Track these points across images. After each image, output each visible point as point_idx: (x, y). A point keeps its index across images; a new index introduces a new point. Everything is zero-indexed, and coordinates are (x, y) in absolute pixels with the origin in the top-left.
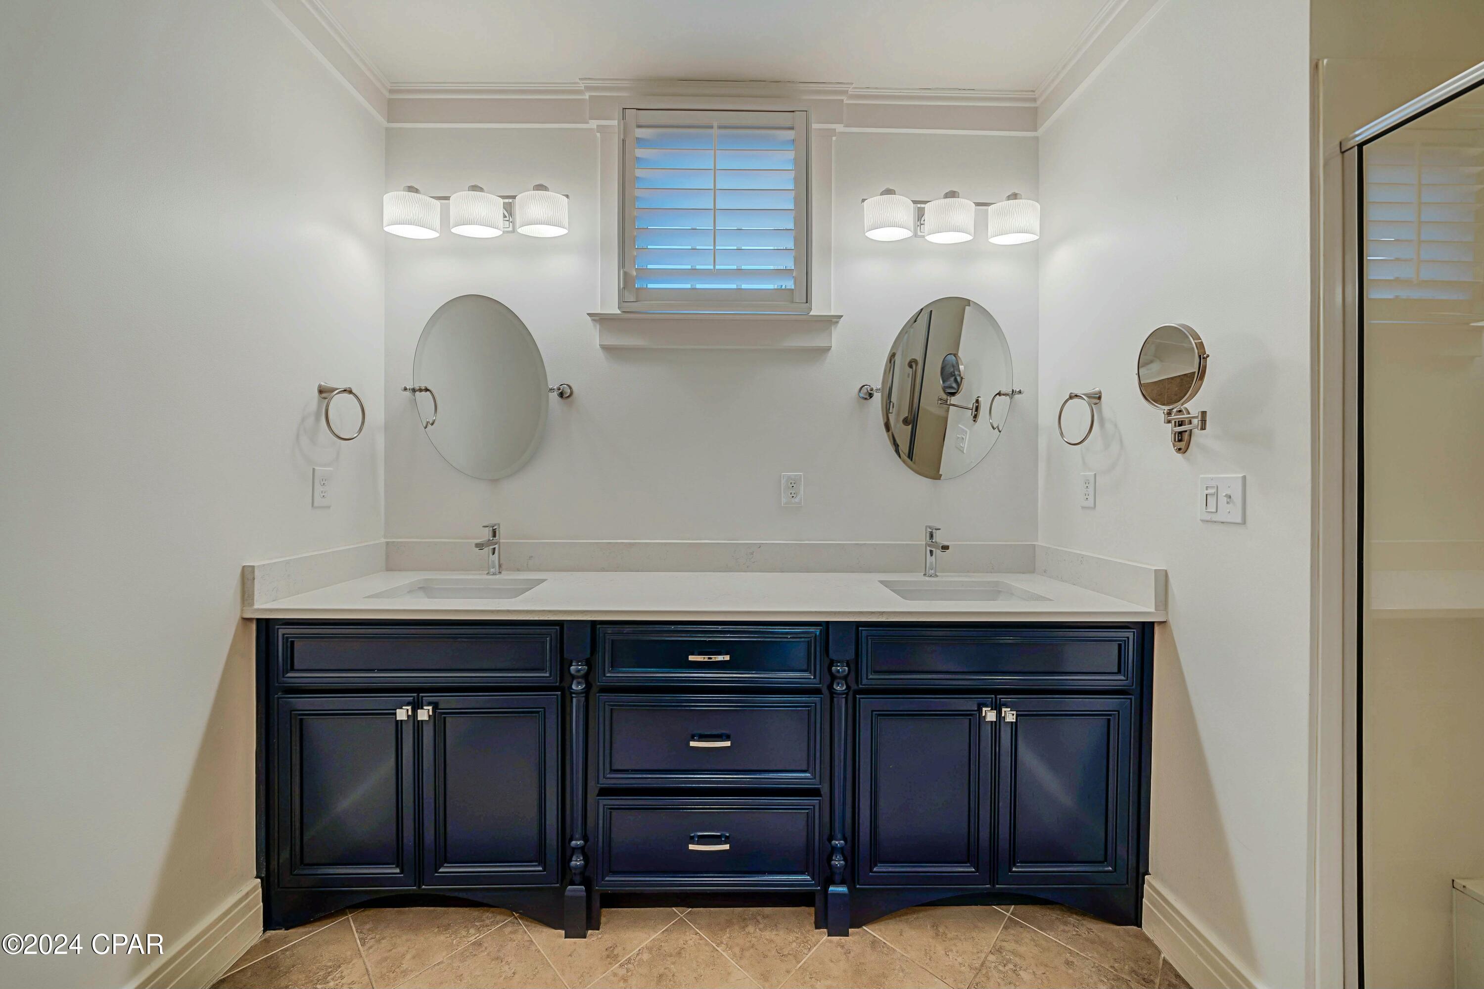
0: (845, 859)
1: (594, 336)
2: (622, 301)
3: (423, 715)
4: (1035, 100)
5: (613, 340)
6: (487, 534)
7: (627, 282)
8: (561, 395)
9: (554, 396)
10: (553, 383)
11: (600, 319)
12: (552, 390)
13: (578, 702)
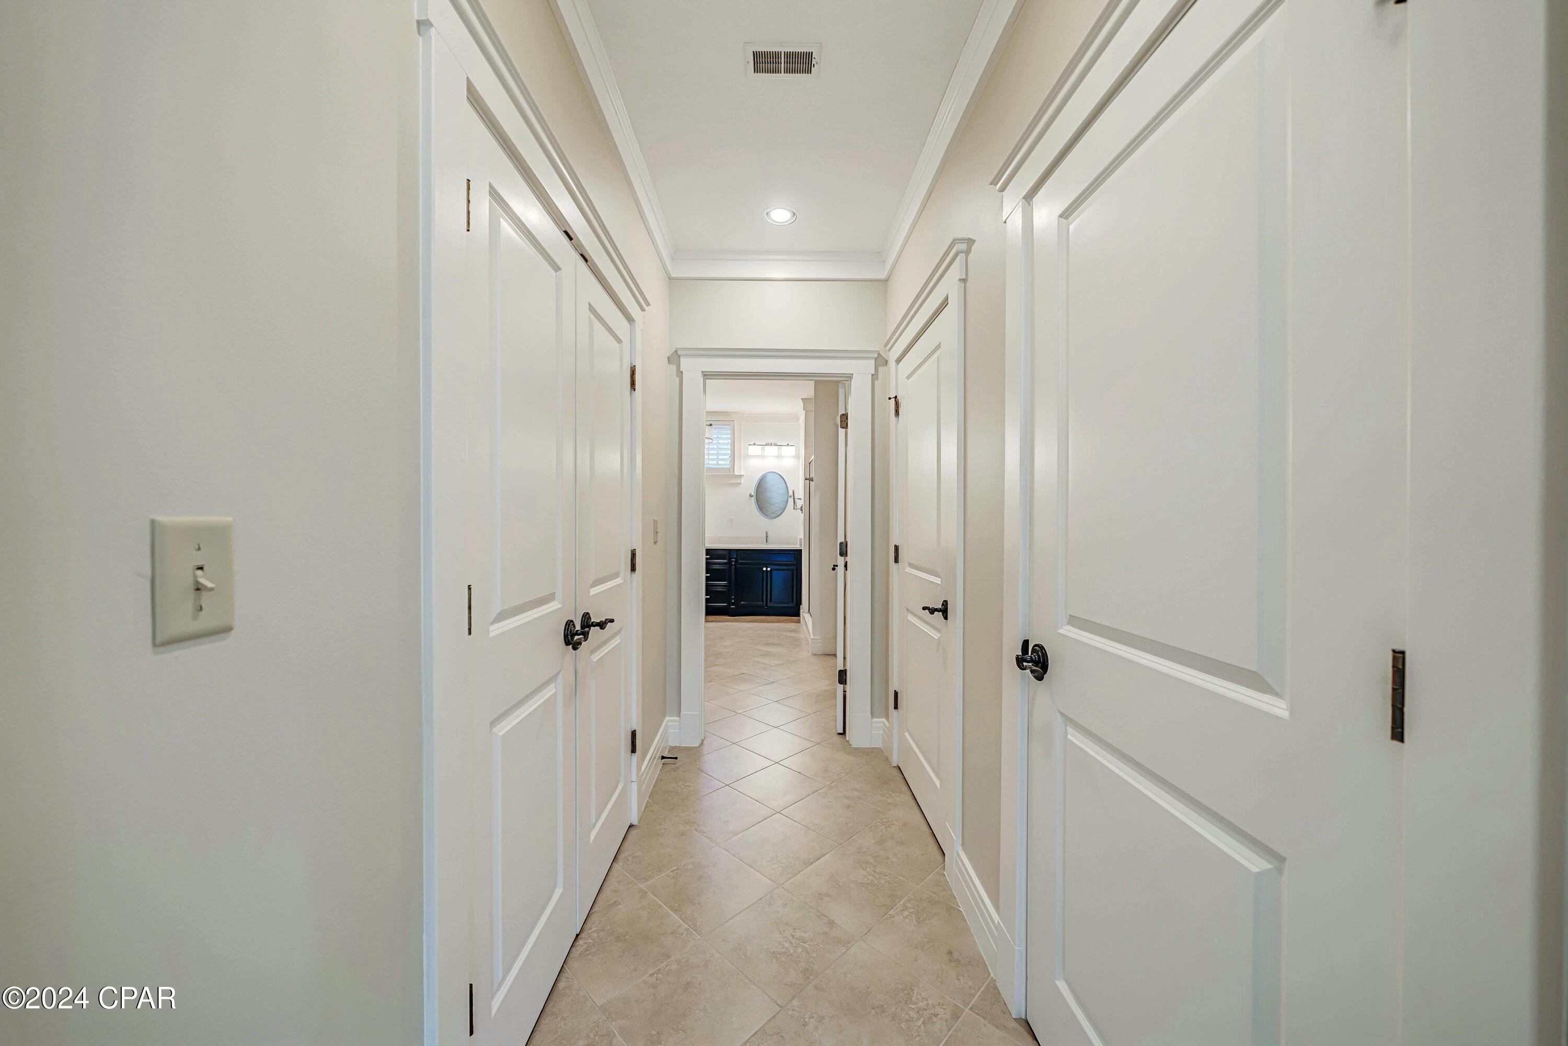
0: (735, 601)
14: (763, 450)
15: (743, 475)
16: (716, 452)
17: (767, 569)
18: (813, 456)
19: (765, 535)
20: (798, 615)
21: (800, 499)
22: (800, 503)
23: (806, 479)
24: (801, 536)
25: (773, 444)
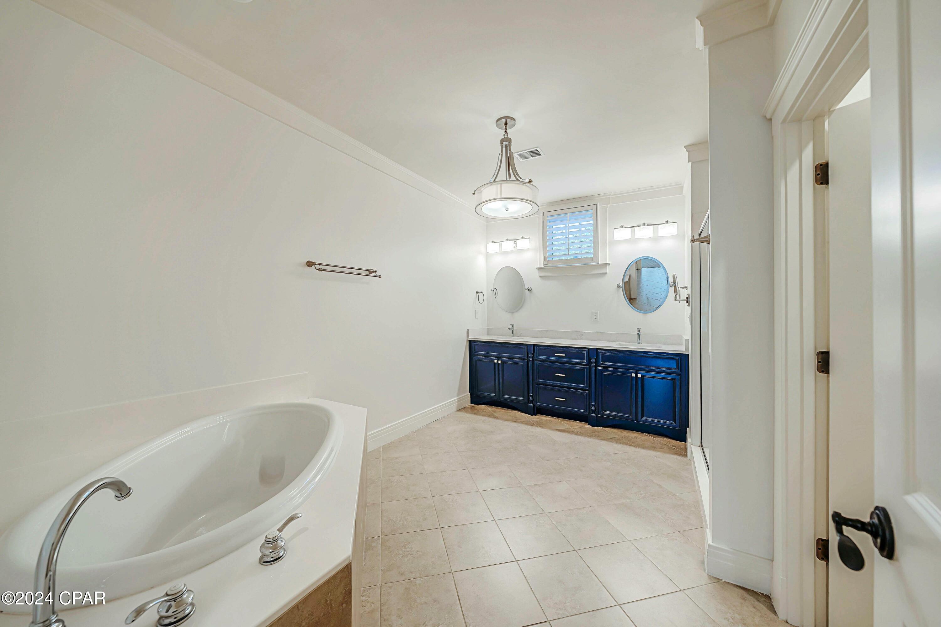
0: (595, 408)
1: (537, 274)
2: (544, 264)
3: (500, 362)
4: (681, 184)
5: (543, 274)
6: (510, 327)
7: (545, 259)
8: (529, 290)
9: (527, 290)
10: (527, 287)
11: (539, 269)
12: (526, 289)
13: (531, 362)
14: (633, 233)
15: (609, 264)
16: (579, 246)
17: (636, 375)
18: (709, 211)
19: (637, 332)
20: (683, 439)
21: (686, 288)
22: (684, 294)
23: (693, 241)
24: (688, 336)
25: (646, 224)
